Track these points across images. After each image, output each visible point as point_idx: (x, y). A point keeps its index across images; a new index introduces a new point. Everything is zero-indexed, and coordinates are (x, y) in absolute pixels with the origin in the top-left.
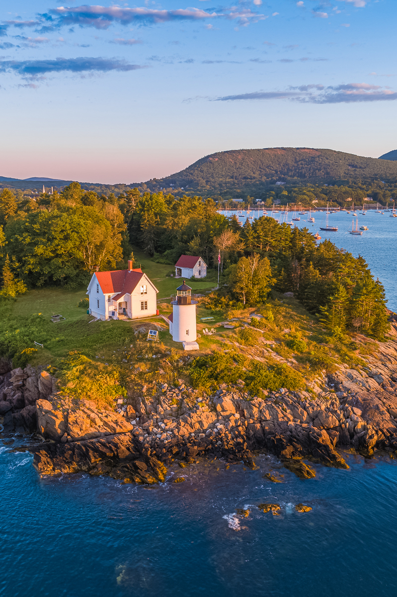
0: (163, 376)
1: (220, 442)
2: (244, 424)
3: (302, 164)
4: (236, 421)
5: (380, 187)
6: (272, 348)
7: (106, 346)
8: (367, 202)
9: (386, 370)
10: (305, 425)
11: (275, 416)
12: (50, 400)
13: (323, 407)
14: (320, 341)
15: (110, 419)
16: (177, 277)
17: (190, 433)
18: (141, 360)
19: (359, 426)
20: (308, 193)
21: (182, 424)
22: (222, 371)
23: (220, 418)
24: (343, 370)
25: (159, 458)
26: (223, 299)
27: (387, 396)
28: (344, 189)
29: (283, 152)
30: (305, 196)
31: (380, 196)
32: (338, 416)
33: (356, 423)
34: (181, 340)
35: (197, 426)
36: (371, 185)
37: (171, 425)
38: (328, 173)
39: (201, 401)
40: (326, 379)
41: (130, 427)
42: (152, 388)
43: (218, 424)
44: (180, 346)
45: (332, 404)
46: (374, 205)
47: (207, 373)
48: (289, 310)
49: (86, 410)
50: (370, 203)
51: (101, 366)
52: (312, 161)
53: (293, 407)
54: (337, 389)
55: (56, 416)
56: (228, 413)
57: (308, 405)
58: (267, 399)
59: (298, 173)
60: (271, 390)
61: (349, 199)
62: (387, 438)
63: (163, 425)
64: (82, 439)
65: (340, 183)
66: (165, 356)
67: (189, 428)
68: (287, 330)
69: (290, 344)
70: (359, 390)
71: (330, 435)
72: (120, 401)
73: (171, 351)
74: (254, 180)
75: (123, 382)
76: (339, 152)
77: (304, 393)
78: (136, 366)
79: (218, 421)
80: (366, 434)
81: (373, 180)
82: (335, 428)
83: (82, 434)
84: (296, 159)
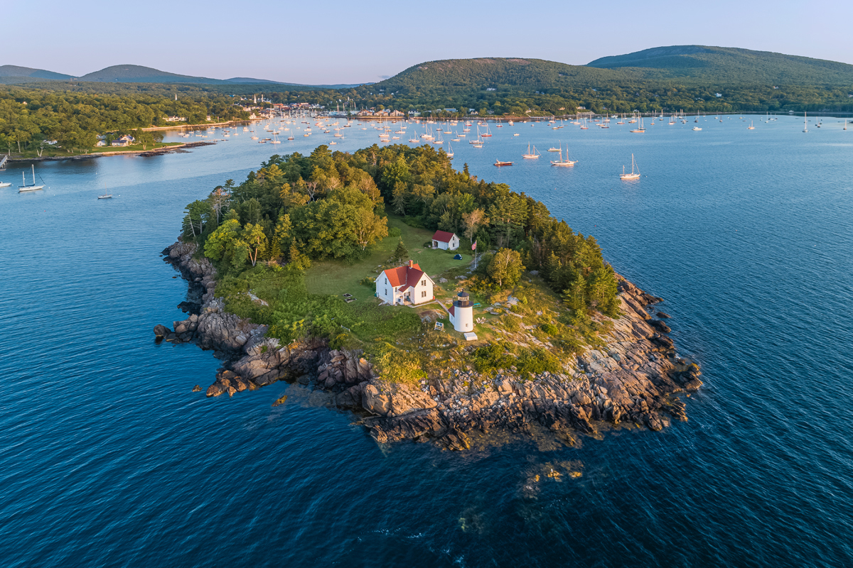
0: (455, 364)
1: (504, 417)
2: (520, 401)
3: (512, 72)
4: (514, 400)
5: (592, 95)
6: (531, 333)
7: (402, 333)
8: (580, 111)
9: (621, 349)
10: (565, 402)
11: (543, 396)
12: (374, 384)
13: (578, 388)
14: (568, 323)
15: (420, 398)
16: (434, 248)
17: (481, 409)
18: (434, 348)
19: (607, 404)
20: (521, 104)
21: (474, 401)
22: (499, 360)
23: (502, 396)
24: (589, 351)
25: (463, 430)
26: (483, 282)
27: (625, 376)
28: (556, 100)
29: (493, 62)
30: (519, 107)
31: (593, 105)
32: (590, 395)
33: (604, 401)
34: (462, 330)
35: (486, 403)
36: (582, 94)
37: (466, 402)
38: (539, 81)
39: (486, 384)
40: (577, 361)
41: (435, 404)
42: (447, 373)
43: (500, 401)
44: (462, 336)
45: (585, 384)
46: (587, 113)
47: (488, 362)
48: (538, 291)
49: (402, 392)
50: (583, 112)
51: (405, 353)
52: (522, 69)
53: (555, 388)
54: (587, 371)
55: (384, 400)
56: (507, 393)
57: (566, 386)
58: (535, 381)
59: (509, 80)
60: (537, 373)
61: (562, 109)
62: (628, 412)
63: (460, 403)
64: (403, 415)
65: (553, 92)
66: (453, 346)
67: (479, 404)
68: (539, 313)
69: (545, 328)
70: (604, 371)
71: (585, 410)
72: (423, 382)
73: (456, 342)
74: (464, 87)
75: (425, 368)
76: (549, 62)
77: (562, 375)
78: (432, 354)
79: (500, 399)
80: (612, 409)
81: (585, 88)
82: (588, 405)
83: (402, 412)
84: (506, 68)
